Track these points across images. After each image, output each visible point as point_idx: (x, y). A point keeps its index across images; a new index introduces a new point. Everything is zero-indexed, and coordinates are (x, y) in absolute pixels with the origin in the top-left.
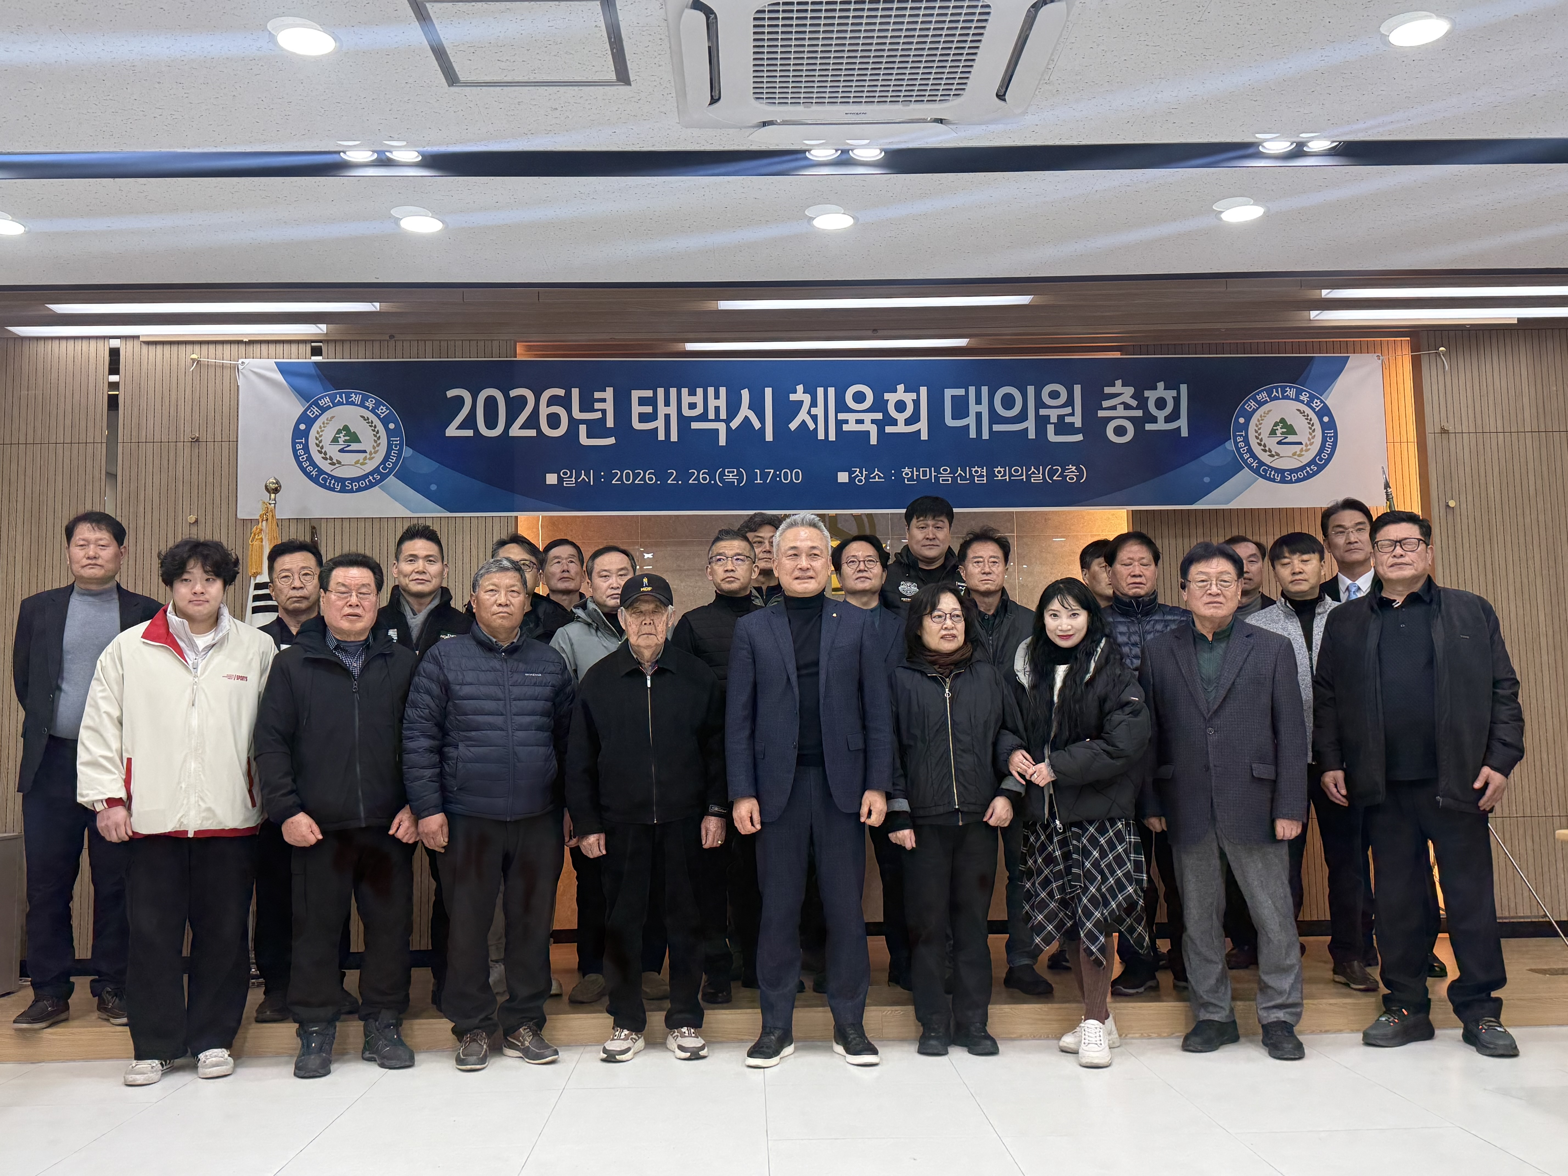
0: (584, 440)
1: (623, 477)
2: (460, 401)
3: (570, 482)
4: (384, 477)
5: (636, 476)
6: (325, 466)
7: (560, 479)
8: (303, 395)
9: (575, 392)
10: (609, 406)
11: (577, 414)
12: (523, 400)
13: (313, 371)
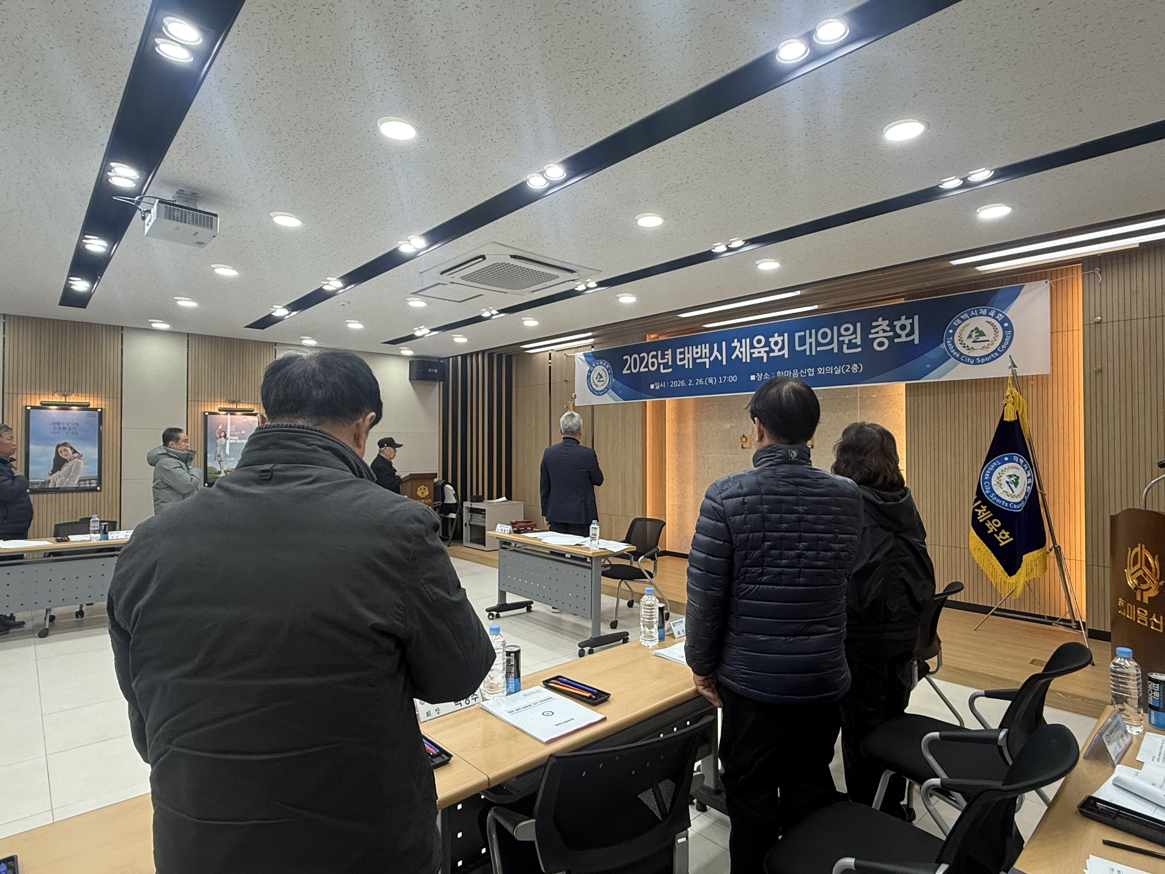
0: (662, 371)
1: (674, 384)
2: (627, 359)
3: (658, 388)
4: (608, 389)
5: (678, 383)
6: (594, 386)
7: (655, 386)
8: (589, 363)
9: (659, 352)
10: (670, 357)
11: (660, 361)
12: (644, 357)
13: (591, 355)
